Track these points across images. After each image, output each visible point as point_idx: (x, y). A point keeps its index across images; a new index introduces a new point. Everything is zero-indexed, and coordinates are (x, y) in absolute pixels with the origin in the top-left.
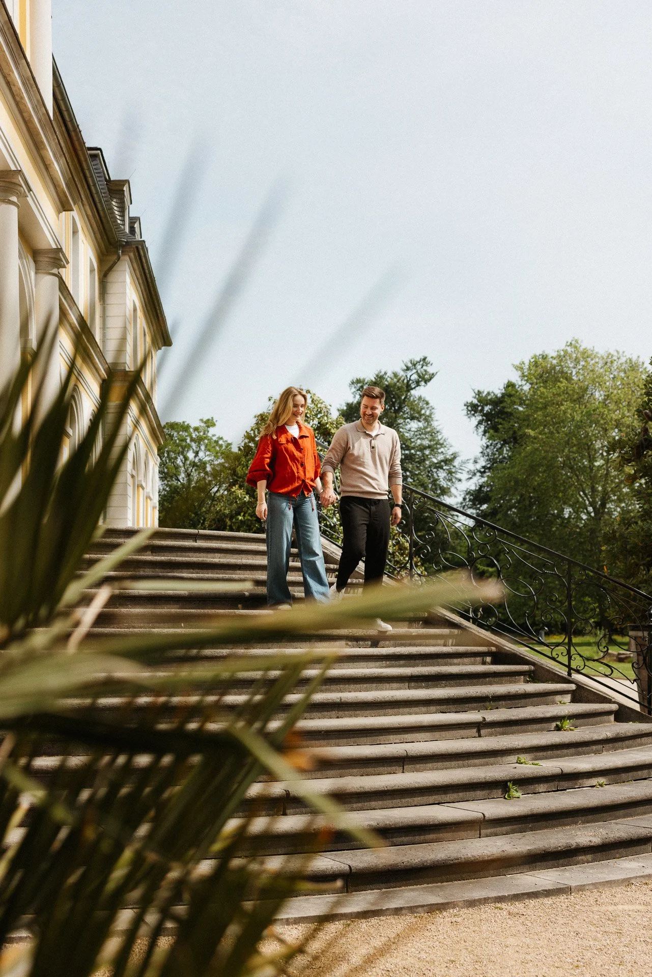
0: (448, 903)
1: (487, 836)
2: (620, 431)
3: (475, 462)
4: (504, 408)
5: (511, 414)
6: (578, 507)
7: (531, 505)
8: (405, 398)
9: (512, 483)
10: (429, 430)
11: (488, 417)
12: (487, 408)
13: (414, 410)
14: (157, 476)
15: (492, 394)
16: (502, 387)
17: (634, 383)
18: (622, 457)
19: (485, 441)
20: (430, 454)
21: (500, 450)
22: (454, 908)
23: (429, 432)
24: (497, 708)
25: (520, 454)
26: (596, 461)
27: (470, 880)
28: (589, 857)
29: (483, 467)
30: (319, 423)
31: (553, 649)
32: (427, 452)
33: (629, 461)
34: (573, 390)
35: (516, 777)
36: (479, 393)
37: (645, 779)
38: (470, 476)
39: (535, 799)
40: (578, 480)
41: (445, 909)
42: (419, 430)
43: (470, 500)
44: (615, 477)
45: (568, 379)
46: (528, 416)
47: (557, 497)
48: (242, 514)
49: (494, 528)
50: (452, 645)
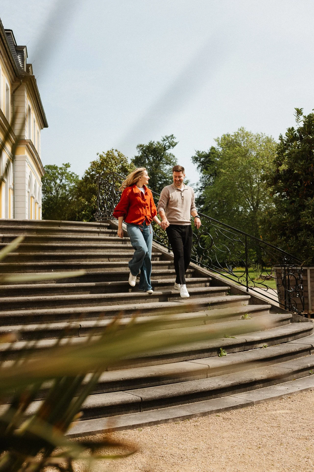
0: (192, 415)
1: (211, 377)
2: (264, 170)
3: (197, 185)
4: (210, 159)
5: (213, 162)
6: (246, 206)
7: (224, 205)
8: (163, 154)
9: (215, 195)
11: (203, 163)
12: (202, 159)
13: (168, 160)
14: (41, 192)
15: (205, 153)
16: (209, 149)
17: (270, 148)
18: (267, 183)
19: (201, 175)
21: (209, 179)
22: (195, 417)
24: (213, 309)
25: (218, 181)
26: (254, 184)
27: (203, 401)
28: (261, 385)
29: (201, 187)
30: (122, 166)
31: (239, 278)
33: (270, 185)
34: (242, 151)
35: (224, 345)
36: (198, 152)
37: (286, 342)
38: (195, 191)
39: (234, 356)
40: (245, 193)
41: (191, 418)
44: (262, 192)
45: (240, 146)
46: (222, 163)
47: (236, 202)
48: (84, 211)
49: (208, 218)
50: (190, 277)
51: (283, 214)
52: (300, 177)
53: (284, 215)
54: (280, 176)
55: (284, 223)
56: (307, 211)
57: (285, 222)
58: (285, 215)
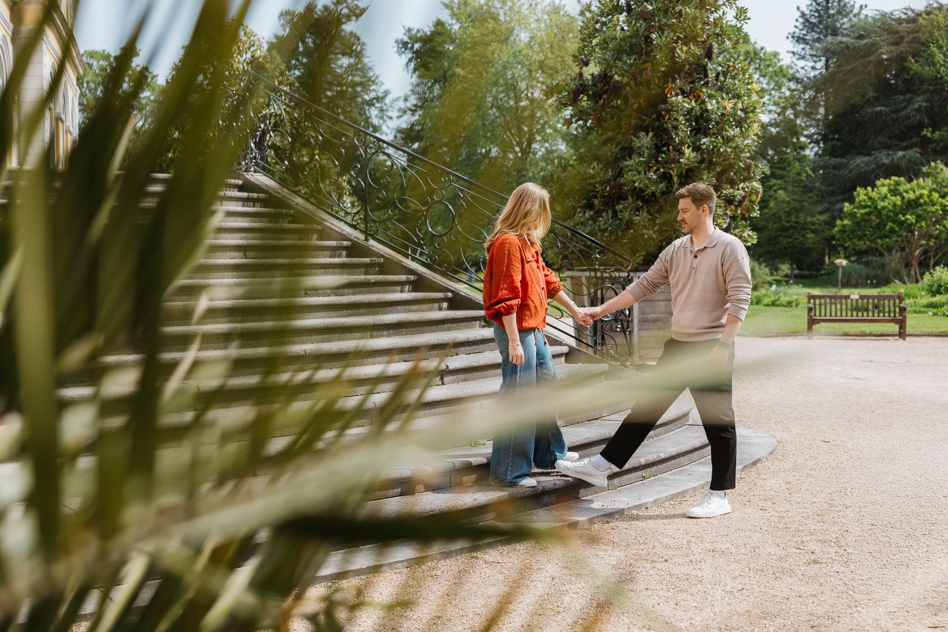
3: (406, 99)
4: (434, 46)
5: (441, 53)
6: (505, 147)
7: (461, 145)
8: (335, 33)
9: (443, 122)
10: (359, 66)
11: (418, 54)
12: (417, 46)
13: (346, 46)
14: (77, 108)
15: (422, 32)
16: (431, 25)
19: (415, 79)
20: (362, 91)
21: (431, 88)
23: (360, 68)
25: (450, 92)
26: (522, 101)
29: (415, 106)
32: (359, 89)
33: (565, 105)
34: (500, 30)
36: (409, 30)
38: (401, 114)
40: (505, 120)
42: (350, 66)
43: (402, 139)
44: (540, 118)
45: (495, 19)
46: (458, 55)
47: (485, 137)
49: (448, 173)
50: (409, 291)
51: (590, 166)
52: (624, 90)
53: (592, 166)
54: (585, 86)
55: (590, 184)
56: (637, 160)
57: (592, 181)
58: (594, 168)
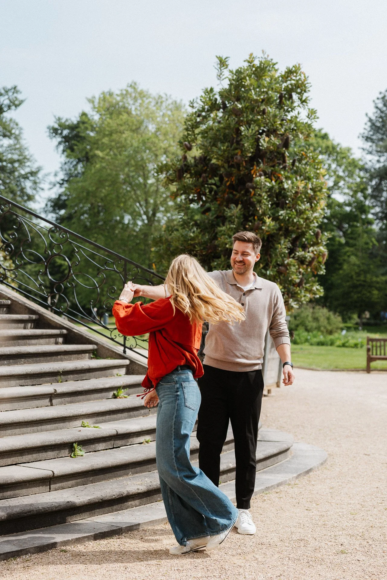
0: (21, 551)
1: (56, 490)
2: (167, 157)
3: (56, 175)
4: (79, 132)
5: (84, 138)
6: (135, 215)
7: (99, 212)
9: (85, 194)
10: (18, 146)
11: (66, 139)
12: (66, 132)
13: (6, 129)
15: (70, 121)
16: (78, 116)
17: (178, 120)
18: (168, 178)
19: (63, 159)
20: (19, 166)
21: (75, 166)
22: (26, 554)
23: (18, 149)
24: (67, 381)
25: (91, 170)
27: (41, 529)
28: (137, 502)
29: (63, 180)
31: (112, 332)
32: (16, 165)
33: (172, 181)
34: (133, 122)
35: (81, 439)
36: (59, 119)
38: (51, 186)
39: (95, 456)
40: (135, 194)
41: (19, 556)
42: (9, 146)
43: (51, 206)
44: (163, 193)
45: (129, 113)
46: (98, 140)
47: (119, 207)
49: (66, 232)
50: (31, 328)
51: (190, 230)
52: (220, 170)
53: (192, 231)
54: (188, 166)
55: (191, 245)
56: (228, 226)
57: (192, 242)
58: (194, 232)
